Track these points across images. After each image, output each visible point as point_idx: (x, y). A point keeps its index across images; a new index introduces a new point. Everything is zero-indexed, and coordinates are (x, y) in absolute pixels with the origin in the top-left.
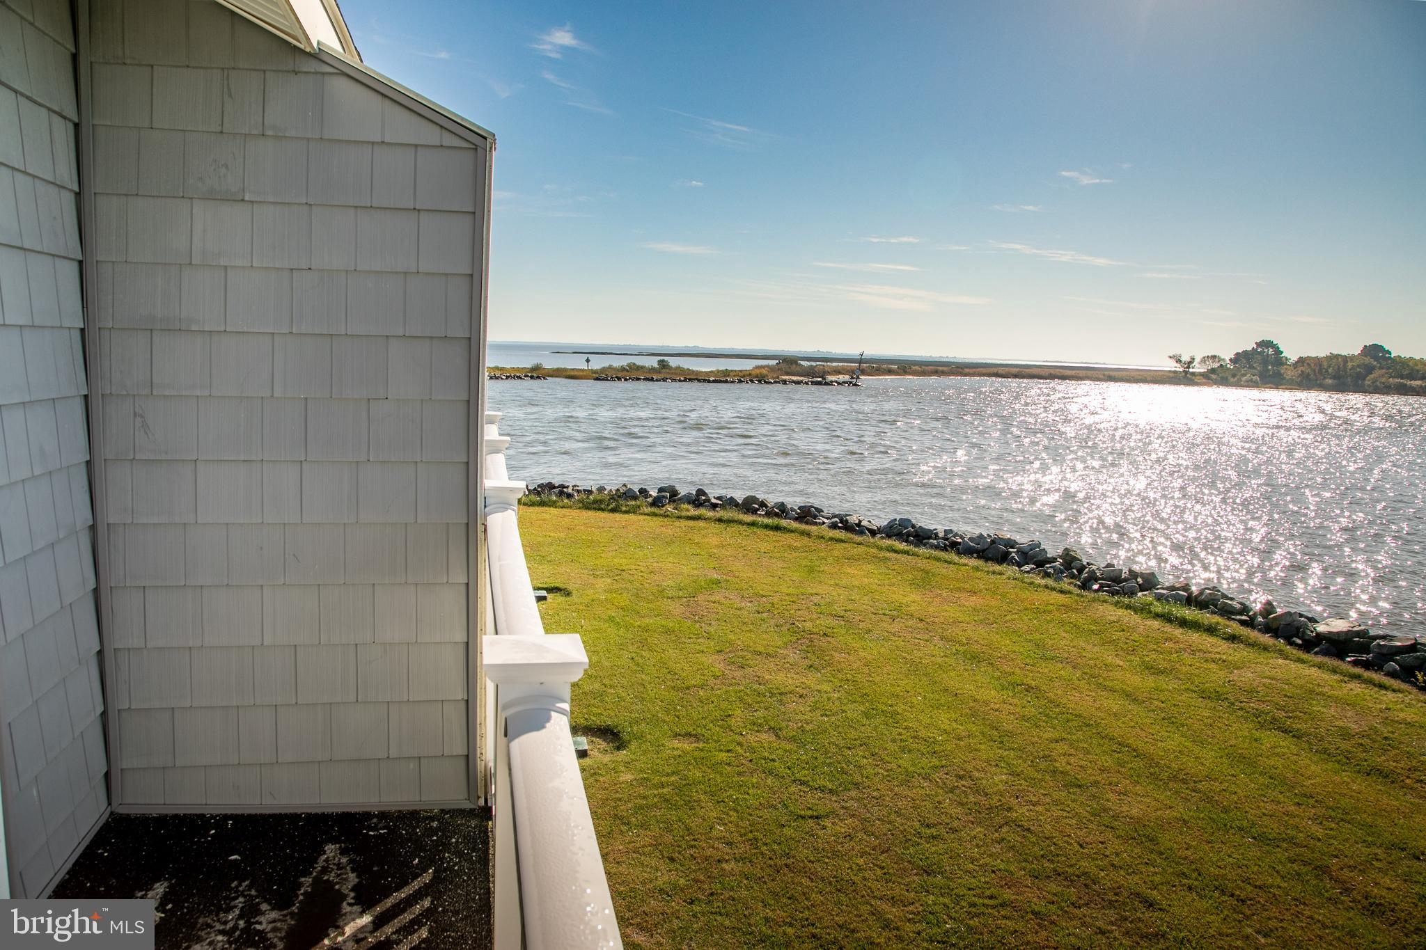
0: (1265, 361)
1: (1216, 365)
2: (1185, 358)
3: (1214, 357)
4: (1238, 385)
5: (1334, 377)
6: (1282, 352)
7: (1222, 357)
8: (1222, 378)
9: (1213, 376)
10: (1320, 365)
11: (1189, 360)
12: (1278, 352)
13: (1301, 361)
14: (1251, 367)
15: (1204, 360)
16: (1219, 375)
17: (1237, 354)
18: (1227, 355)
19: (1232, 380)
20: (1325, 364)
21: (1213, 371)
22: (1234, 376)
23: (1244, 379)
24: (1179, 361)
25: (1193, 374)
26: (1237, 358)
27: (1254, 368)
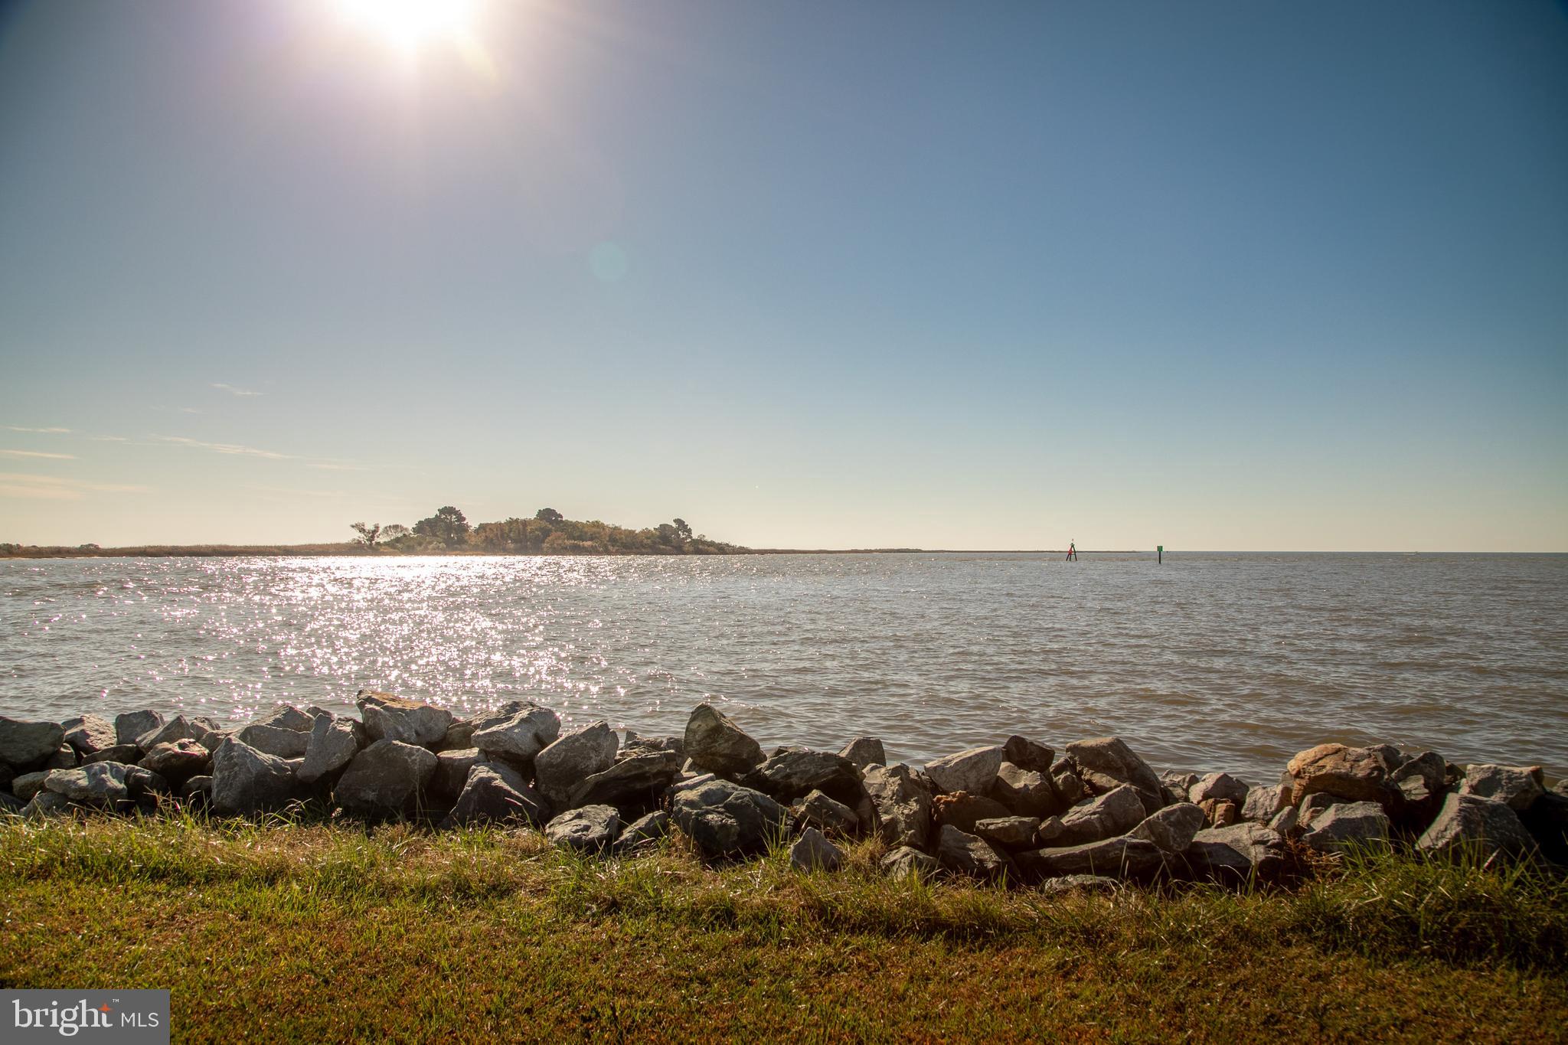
0: (449, 528)
1: (400, 535)
2: (369, 527)
3: (396, 527)
4: (425, 552)
5: (514, 541)
6: (464, 519)
7: (405, 526)
8: (409, 547)
9: (399, 545)
10: (502, 530)
11: (372, 528)
12: (461, 518)
13: (483, 527)
14: (435, 535)
15: (387, 530)
16: (403, 544)
17: (420, 522)
18: (410, 524)
19: (419, 548)
20: (507, 529)
21: (398, 540)
22: (420, 544)
23: (430, 547)
24: (362, 530)
25: (378, 544)
26: (421, 527)
27: (437, 536)
